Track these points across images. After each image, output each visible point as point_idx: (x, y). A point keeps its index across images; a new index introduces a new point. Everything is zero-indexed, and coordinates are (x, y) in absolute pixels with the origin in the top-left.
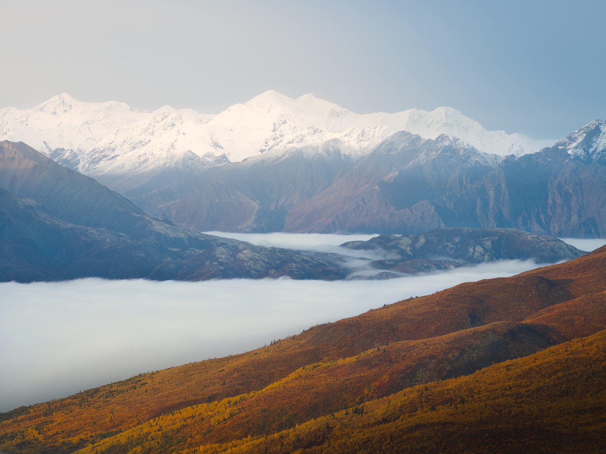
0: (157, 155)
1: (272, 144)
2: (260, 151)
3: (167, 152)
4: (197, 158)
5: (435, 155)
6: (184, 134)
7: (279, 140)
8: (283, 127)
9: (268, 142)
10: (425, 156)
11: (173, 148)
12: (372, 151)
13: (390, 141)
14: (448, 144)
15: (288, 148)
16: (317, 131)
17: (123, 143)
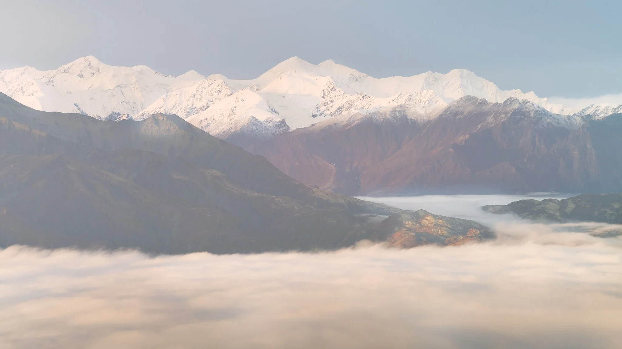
0: (218, 121)
1: (323, 110)
2: (312, 116)
3: (228, 118)
4: (260, 123)
5: (504, 118)
6: (242, 101)
7: (330, 106)
8: (333, 94)
9: (319, 107)
10: (493, 119)
11: (233, 114)
12: (438, 116)
13: (456, 105)
14: (518, 107)
15: (352, 114)
16: (366, 97)
17: (172, 108)
